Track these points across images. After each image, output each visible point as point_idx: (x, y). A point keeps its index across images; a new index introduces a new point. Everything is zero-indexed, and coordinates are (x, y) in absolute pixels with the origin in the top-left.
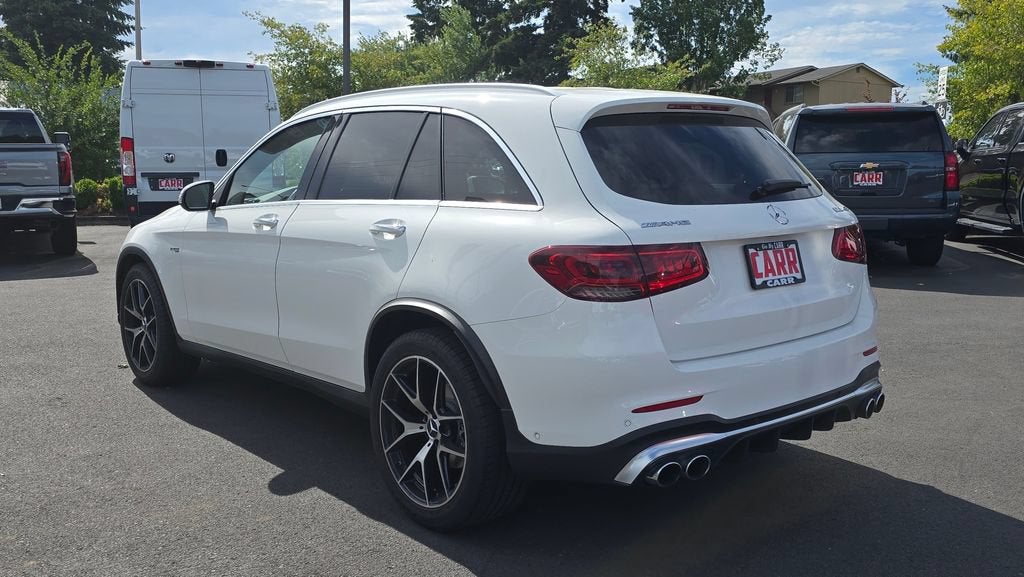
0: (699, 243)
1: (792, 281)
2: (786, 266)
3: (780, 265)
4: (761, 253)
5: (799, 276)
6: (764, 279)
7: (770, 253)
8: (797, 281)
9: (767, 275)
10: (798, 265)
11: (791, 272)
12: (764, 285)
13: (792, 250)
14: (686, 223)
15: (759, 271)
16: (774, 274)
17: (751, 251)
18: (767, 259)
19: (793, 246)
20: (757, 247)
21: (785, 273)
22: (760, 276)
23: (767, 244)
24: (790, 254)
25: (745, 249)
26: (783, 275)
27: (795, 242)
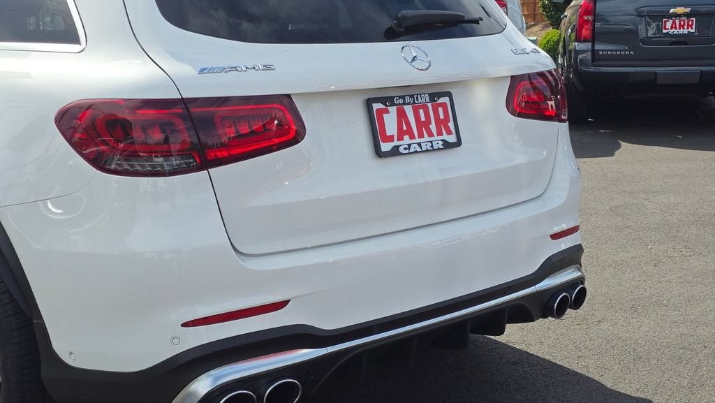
0: (288, 96)
1: (440, 145)
2: (433, 127)
3: (423, 126)
4: (393, 110)
5: (452, 139)
6: (396, 143)
7: (409, 110)
8: (447, 145)
9: (400, 138)
10: (451, 125)
11: (440, 133)
12: (395, 152)
13: (444, 105)
14: (267, 67)
15: (389, 133)
16: (412, 137)
17: (376, 106)
18: (401, 115)
19: (446, 100)
20: (387, 101)
21: (430, 134)
22: (391, 139)
23: (403, 97)
24: (440, 110)
25: (369, 103)
26: (426, 138)
27: (449, 95)
